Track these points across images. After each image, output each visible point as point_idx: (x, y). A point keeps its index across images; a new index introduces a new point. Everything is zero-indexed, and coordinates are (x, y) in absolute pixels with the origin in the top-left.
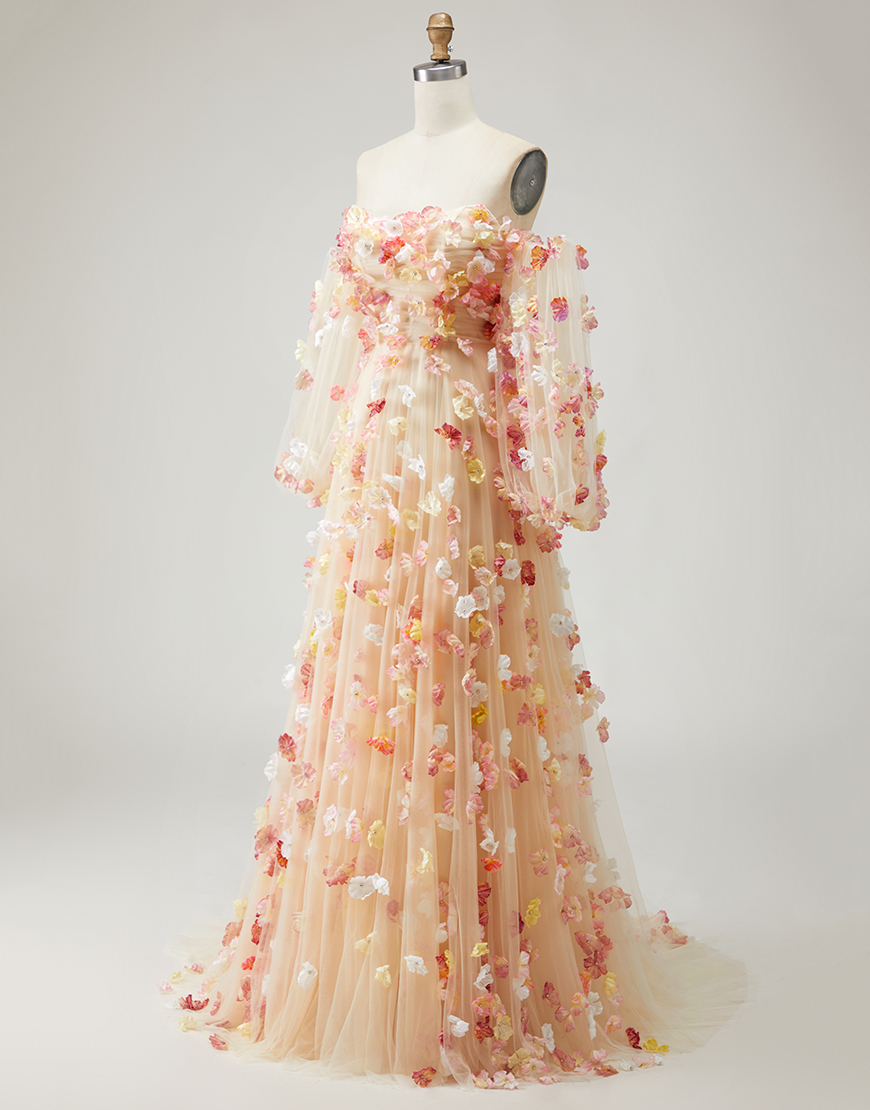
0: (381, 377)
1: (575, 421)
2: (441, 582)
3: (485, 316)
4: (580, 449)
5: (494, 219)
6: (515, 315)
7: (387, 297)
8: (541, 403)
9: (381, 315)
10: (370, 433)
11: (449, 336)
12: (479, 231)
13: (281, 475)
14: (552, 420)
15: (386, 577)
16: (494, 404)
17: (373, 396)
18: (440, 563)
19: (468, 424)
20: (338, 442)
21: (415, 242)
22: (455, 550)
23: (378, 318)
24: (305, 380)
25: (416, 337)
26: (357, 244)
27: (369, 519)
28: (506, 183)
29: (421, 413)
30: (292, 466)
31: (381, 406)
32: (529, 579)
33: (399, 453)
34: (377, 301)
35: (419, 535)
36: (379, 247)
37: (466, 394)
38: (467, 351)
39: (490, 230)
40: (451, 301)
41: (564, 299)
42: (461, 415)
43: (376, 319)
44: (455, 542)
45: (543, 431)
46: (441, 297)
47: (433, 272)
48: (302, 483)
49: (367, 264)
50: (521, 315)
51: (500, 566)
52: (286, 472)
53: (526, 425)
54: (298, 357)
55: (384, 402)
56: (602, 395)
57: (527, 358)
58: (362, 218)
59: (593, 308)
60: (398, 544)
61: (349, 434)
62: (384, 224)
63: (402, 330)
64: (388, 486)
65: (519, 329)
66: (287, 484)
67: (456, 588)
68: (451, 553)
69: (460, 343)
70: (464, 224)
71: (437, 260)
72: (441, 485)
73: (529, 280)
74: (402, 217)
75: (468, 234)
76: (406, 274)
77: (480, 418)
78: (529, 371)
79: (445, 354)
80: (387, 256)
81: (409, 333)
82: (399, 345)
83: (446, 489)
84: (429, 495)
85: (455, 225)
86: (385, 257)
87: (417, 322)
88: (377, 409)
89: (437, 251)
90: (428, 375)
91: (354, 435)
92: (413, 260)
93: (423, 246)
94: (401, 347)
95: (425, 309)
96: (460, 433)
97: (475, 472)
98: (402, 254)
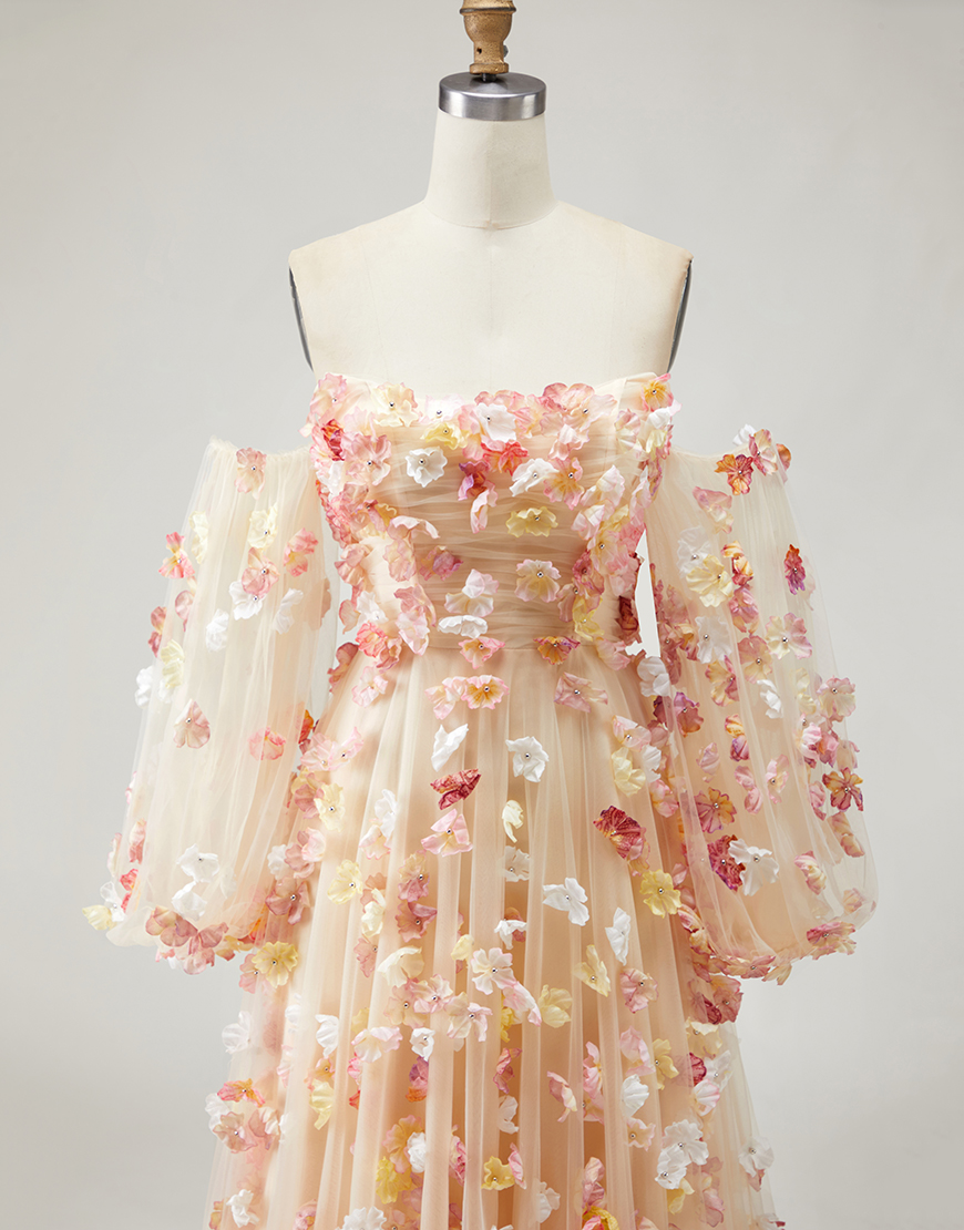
17: (439, 763)
22: (648, 1059)
24: (192, 725)
31: (472, 785)
37: (630, 743)
42: (626, 787)
47: (595, 515)
55: (477, 777)
67: (651, 1133)
72: (610, 931)
73: (723, 515)
83: (620, 940)
84: (593, 952)
85: (629, 418)
86: (478, 487)
87: (529, 610)
88: (462, 791)
89: (609, 473)
90: (559, 713)
91: (395, 845)
92: (548, 491)
93: (578, 463)
94: (496, 662)
95: (557, 586)
96: (635, 823)
97: (651, 895)
98: (522, 479)
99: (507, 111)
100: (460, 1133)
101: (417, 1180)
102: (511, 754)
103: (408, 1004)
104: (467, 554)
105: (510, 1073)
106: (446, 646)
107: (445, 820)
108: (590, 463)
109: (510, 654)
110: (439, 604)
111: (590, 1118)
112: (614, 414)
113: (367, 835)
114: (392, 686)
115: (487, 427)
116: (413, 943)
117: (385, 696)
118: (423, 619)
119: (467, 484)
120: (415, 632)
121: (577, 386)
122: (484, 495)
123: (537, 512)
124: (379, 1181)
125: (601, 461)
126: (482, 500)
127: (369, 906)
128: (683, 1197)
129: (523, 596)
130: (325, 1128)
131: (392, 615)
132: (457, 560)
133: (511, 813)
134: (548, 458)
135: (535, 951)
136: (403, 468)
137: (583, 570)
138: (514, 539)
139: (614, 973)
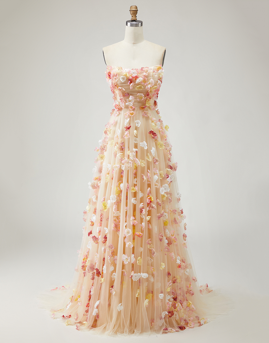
17: (126, 124)
27: (131, 163)
36: (127, 79)
37: (155, 122)
55: (131, 126)
67: (159, 185)
83: (153, 152)
84: (149, 154)
85: (154, 72)
86: (131, 82)
87: (139, 102)
88: (129, 128)
89: (151, 80)
90: (143, 117)
91: (119, 137)
92: (142, 83)
93: (146, 78)
94: (134, 110)
95: (144, 98)
96: (155, 134)
98: (138, 81)
99: (137, 25)
100: (128, 183)
101: (121, 191)
102: (136, 123)
103: (121, 162)
104: (130, 93)
105: (136, 174)
106: (127, 107)
107: (126, 133)
108: (148, 78)
109: (136, 109)
110: (126, 101)
111: (148, 183)
112: (152, 71)
113: (115, 136)
114: (119, 113)
115: (133, 74)
116: (122, 152)
117: (118, 115)
118: (123, 103)
119: (129, 82)
120: (122, 105)
121: (146, 67)
122: (132, 83)
123: (140, 86)
124: (116, 191)
125: (150, 78)
126: (132, 84)
127: (116, 146)
128: (165, 197)
129: (138, 100)
130: (108, 182)
131: (119, 103)
132: (128, 94)
133: (135, 131)
134: (142, 77)
135: (139, 154)
136: (120, 79)
137: (148, 95)
138: (137, 91)
139: (152, 158)
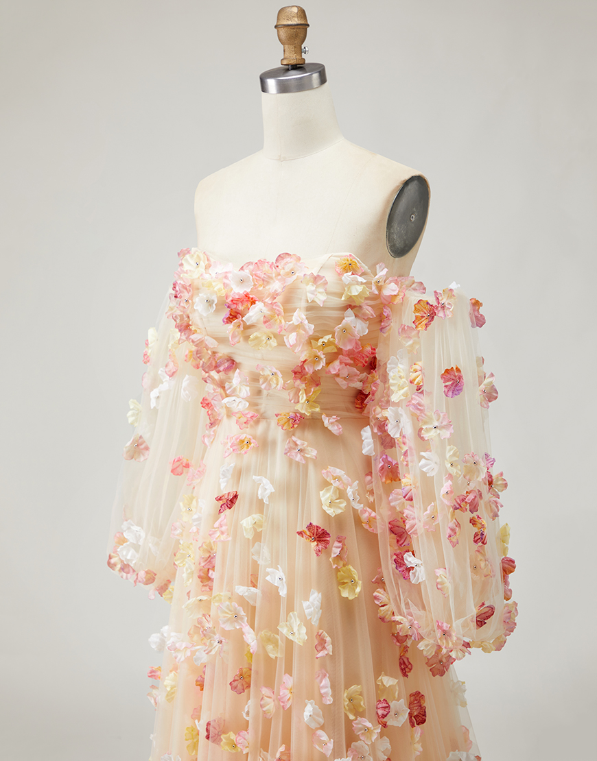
0: (231, 463)
1: (473, 522)
2: (312, 732)
3: (358, 385)
4: (480, 557)
5: (365, 268)
6: (394, 385)
7: (232, 364)
8: (429, 496)
9: (227, 385)
10: (218, 534)
11: (312, 413)
12: (350, 285)
13: (115, 565)
14: (445, 522)
15: (244, 715)
16: (372, 492)
17: (223, 486)
18: (309, 710)
19: (339, 521)
20: (181, 534)
21: (268, 301)
22: (326, 693)
23: (223, 388)
24: (139, 448)
25: (271, 412)
26: (196, 299)
27: (220, 642)
28: (380, 221)
29: (280, 510)
30: (127, 554)
31: (232, 501)
32: (419, 718)
33: (255, 558)
34: (221, 368)
35: (281, 666)
36: (222, 304)
37: (336, 484)
38: (335, 429)
39: (362, 283)
40: (315, 373)
41: (458, 370)
42: (330, 511)
43: (220, 390)
44: (326, 682)
45: (434, 534)
46: (302, 367)
47: (292, 338)
48: (142, 574)
49: (208, 321)
50: (401, 388)
51: (384, 716)
52: (122, 561)
53: (413, 526)
54: (131, 420)
55: (236, 496)
56: (506, 485)
57: (411, 442)
58: (202, 264)
59: (492, 375)
60: (257, 673)
61: (194, 529)
62: (230, 275)
63: (254, 405)
64: (242, 601)
65: (397, 404)
66: (125, 575)
67: (331, 746)
68: (322, 696)
69: (326, 422)
70: (330, 277)
71: (296, 324)
72: (305, 604)
73: (410, 342)
74: (251, 267)
75: (337, 289)
76: (256, 338)
77: (355, 511)
78: (415, 458)
79: (309, 434)
80: (233, 316)
81: (262, 408)
82: (252, 423)
88: (227, 504)
89: (296, 313)
91: (201, 533)
97: (347, 583)
98: (251, 314)
107: (219, 521)
